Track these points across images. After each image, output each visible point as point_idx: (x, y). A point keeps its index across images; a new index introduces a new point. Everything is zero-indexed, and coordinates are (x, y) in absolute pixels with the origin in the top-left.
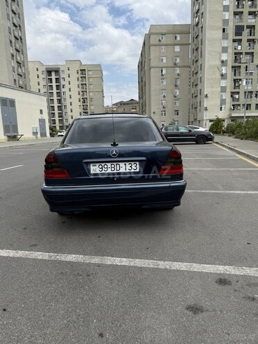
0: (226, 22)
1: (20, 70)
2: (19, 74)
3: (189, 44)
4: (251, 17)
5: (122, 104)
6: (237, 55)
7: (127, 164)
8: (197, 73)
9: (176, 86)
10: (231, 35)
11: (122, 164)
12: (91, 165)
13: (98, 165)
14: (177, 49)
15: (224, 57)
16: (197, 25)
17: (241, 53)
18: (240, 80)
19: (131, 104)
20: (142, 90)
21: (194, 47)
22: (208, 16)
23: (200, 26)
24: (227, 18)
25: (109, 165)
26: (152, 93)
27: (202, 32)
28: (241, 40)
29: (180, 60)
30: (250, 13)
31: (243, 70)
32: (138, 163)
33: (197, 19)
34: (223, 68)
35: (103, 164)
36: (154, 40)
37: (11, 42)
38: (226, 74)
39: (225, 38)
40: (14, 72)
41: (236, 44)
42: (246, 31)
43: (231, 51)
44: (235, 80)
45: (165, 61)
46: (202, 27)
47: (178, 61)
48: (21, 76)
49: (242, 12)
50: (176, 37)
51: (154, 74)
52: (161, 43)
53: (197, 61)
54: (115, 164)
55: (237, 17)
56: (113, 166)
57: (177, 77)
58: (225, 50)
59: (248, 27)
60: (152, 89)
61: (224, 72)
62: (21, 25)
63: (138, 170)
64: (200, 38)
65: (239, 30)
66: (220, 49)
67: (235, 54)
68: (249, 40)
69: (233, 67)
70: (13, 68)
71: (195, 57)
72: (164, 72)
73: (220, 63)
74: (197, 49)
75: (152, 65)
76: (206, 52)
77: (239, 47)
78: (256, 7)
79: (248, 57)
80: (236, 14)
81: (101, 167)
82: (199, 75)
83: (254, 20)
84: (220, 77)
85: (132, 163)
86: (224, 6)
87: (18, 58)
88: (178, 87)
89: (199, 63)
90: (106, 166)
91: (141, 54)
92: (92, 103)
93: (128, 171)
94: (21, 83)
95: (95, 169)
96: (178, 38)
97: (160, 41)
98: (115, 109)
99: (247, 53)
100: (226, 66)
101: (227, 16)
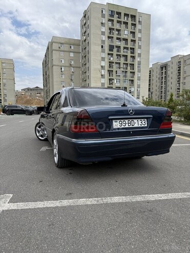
0: (103, 42)
3: (80, 53)
4: (118, 41)
5: (29, 89)
6: (111, 63)
7: (139, 120)
8: (85, 72)
9: (71, 80)
10: (107, 51)
11: (135, 121)
12: (114, 121)
13: (118, 121)
14: (72, 55)
15: (103, 64)
16: (85, 41)
17: (113, 63)
18: (113, 79)
19: (36, 90)
20: (46, 80)
21: (83, 55)
22: (92, 36)
23: (87, 42)
24: (104, 39)
25: (127, 121)
26: (55, 83)
27: (88, 46)
28: (112, 54)
29: (74, 62)
30: (118, 39)
31: (114, 73)
32: (146, 120)
33: (85, 37)
34: (103, 71)
35: (122, 121)
36: (55, 46)
38: (104, 75)
39: (103, 51)
41: (110, 56)
42: (115, 49)
43: (107, 60)
44: (110, 79)
45: (63, 62)
46: (88, 43)
47: (73, 63)
49: (113, 37)
50: (71, 47)
51: (56, 70)
52: (60, 49)
53: (85, 64)
54: (131, 120)
55: (110, 39)
56: (129, 122)
57: (72, 74)
58: (103, 59)
59: (117, 47)
60: (54, 80)
61: (103, 73)
63: (146, 125)
64: (87, 49)
65: (111, 48)
66: (100, 59)
67: (110, 62)
68: (117, 55)
69: (108, 71)
71: (84, 62)
72: (63, 70)
73: (101, 67)
74: (85, 57)
75: (54, 63)
76: (92, 59)
77: (112, 59)
78: (120, 35)
79: (117, 65)
80: (109, 37)
81: (121, 123)
82: (87, 74)
83: (120, 43)
84: (101, 76)
85: (142, 120)
86: (102, 32)
88: (73, 81)
89: (87, 66)
90: (124, 122)
91: (45, 56)
92: (5, 88)
93: (140, 126)
95: (116, 125)
96: (72, 48)
97: (59, 48)
98: (23, 93)
99: (116, 63)
100: (104, 69)
101: (104, 38)
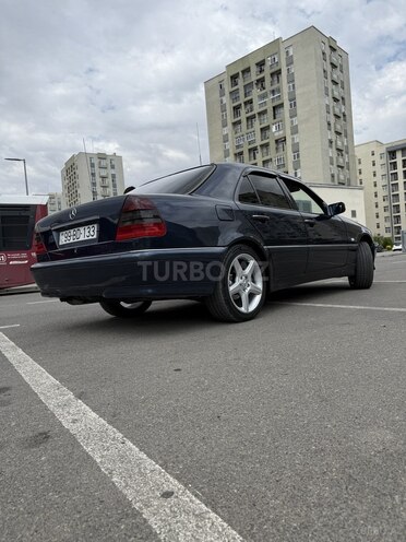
1: (341, 160)
2: (338, 166)
37: (329, 124)
40: (332, 164)
48: (342, 167)
62: (345, 97)
70: (331, 158)
87: (339, 143)
94: (342, 177)
